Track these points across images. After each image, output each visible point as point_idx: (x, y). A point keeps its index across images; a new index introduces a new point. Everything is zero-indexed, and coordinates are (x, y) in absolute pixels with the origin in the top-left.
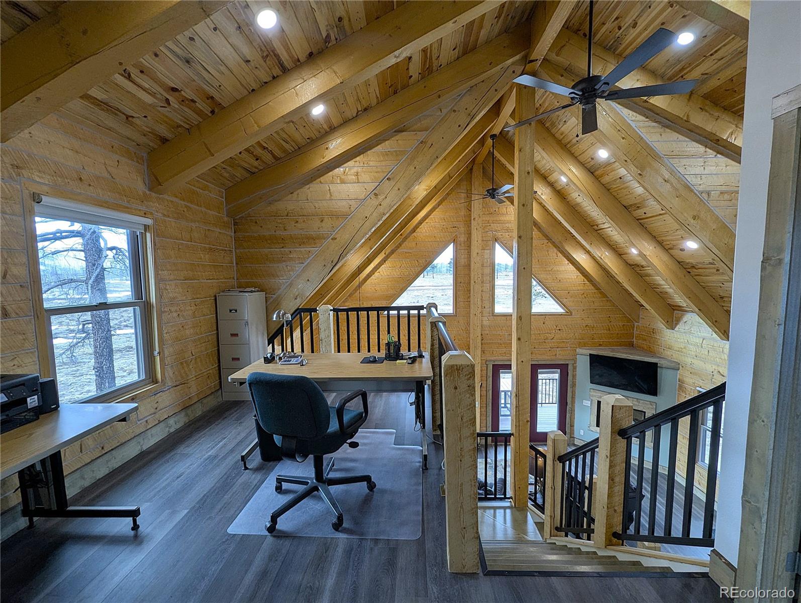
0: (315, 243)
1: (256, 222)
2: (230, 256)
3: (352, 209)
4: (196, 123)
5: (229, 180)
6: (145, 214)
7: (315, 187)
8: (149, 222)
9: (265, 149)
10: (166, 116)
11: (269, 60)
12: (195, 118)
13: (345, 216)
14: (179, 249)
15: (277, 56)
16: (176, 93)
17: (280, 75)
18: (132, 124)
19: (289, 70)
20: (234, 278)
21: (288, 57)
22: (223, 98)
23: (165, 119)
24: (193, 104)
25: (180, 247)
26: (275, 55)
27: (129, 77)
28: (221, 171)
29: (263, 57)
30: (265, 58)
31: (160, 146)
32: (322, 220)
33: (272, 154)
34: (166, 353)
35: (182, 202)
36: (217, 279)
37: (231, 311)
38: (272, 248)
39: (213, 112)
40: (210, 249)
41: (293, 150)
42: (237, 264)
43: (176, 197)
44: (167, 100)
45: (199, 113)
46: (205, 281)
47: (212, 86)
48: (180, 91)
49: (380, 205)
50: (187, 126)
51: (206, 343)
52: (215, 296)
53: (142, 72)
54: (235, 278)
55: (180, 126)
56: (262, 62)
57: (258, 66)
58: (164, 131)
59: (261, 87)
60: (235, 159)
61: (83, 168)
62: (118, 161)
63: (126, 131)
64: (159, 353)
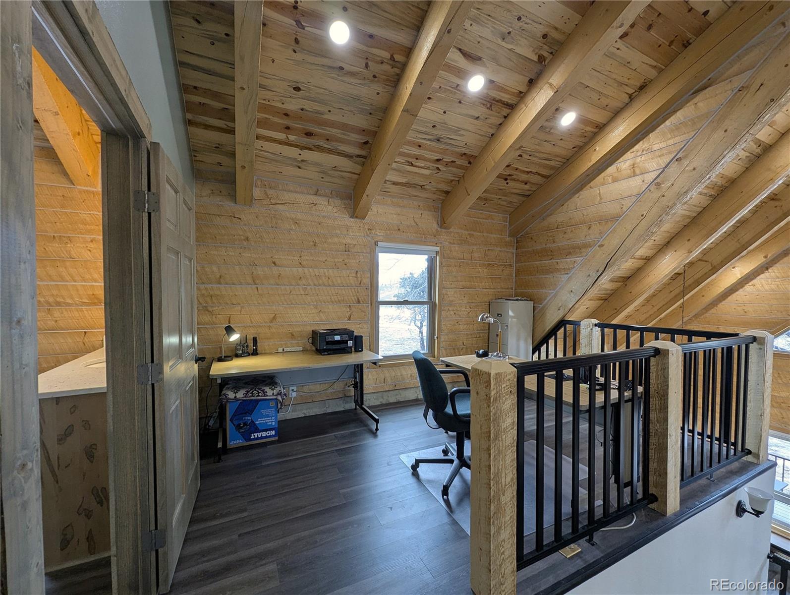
0: (581, 252)
1: (532, 238)
2: (510, 269)
3: (625, 209)
4: (462, 175)
5: (508, 207)
6: (436, 244)
7: (585, 193)
8: (438, 249)
9: (528, 173)
10: (441, 178)
11: (494, 107)
12: (460, 172)
13: (615, 218)
14: (460, 266)
15: (499, 101)
16: (441, 162)
17: (510, 113)
18: (425, 189)
19: (516, 105)
20: (512, 289)
21: (509, 96)
22: (472, 151)
23: (441, 179)
24: (453, 164)
25: (461, 264)
26: (497, 101)
27: (412, 165)
28: (498, 201)
29: (488, 108)
30: (490, 108)
31: (446, 197)
32: (590, 227)
33: (539, 174)
34: (442, 339)
35: (466, 232)
36: (494, 289)
37: (498, 315)
38: (542, 261)
39: (470, 163)
40: (489, 265)
41: (562, 164)
42: (516, 276)
43: (462, 229)
44: (438, 168)
45: (460, 167)
46: (482, 290)
47: (460, 147)
48: (442, 160)
49: (663, 196)
50: (457, 179)
51: (477, 339)
52: (489, 302)
53: (417, 159)
54: (514, 289)
55: (453, 180)
56: (489, 112)
57: (487, 117)
58: (445, 187)
59: (498, 129)
60: (505, 189)
61: (401, 223)
62: (422, 214)
63: (424, 195)
64: (437, 338)
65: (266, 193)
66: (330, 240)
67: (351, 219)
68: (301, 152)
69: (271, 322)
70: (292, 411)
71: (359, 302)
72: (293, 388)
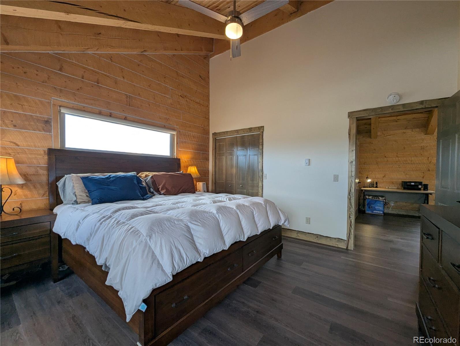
65: (383, 133)
66: (412, 146)
67: (426, 135)
68: (397, 117)
69: (383, 177)
70: (391, 210)
71: (429, 170)
72: (392, 202)
